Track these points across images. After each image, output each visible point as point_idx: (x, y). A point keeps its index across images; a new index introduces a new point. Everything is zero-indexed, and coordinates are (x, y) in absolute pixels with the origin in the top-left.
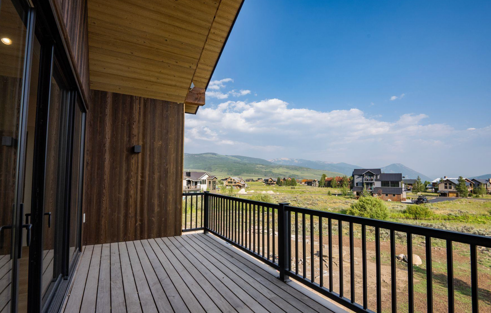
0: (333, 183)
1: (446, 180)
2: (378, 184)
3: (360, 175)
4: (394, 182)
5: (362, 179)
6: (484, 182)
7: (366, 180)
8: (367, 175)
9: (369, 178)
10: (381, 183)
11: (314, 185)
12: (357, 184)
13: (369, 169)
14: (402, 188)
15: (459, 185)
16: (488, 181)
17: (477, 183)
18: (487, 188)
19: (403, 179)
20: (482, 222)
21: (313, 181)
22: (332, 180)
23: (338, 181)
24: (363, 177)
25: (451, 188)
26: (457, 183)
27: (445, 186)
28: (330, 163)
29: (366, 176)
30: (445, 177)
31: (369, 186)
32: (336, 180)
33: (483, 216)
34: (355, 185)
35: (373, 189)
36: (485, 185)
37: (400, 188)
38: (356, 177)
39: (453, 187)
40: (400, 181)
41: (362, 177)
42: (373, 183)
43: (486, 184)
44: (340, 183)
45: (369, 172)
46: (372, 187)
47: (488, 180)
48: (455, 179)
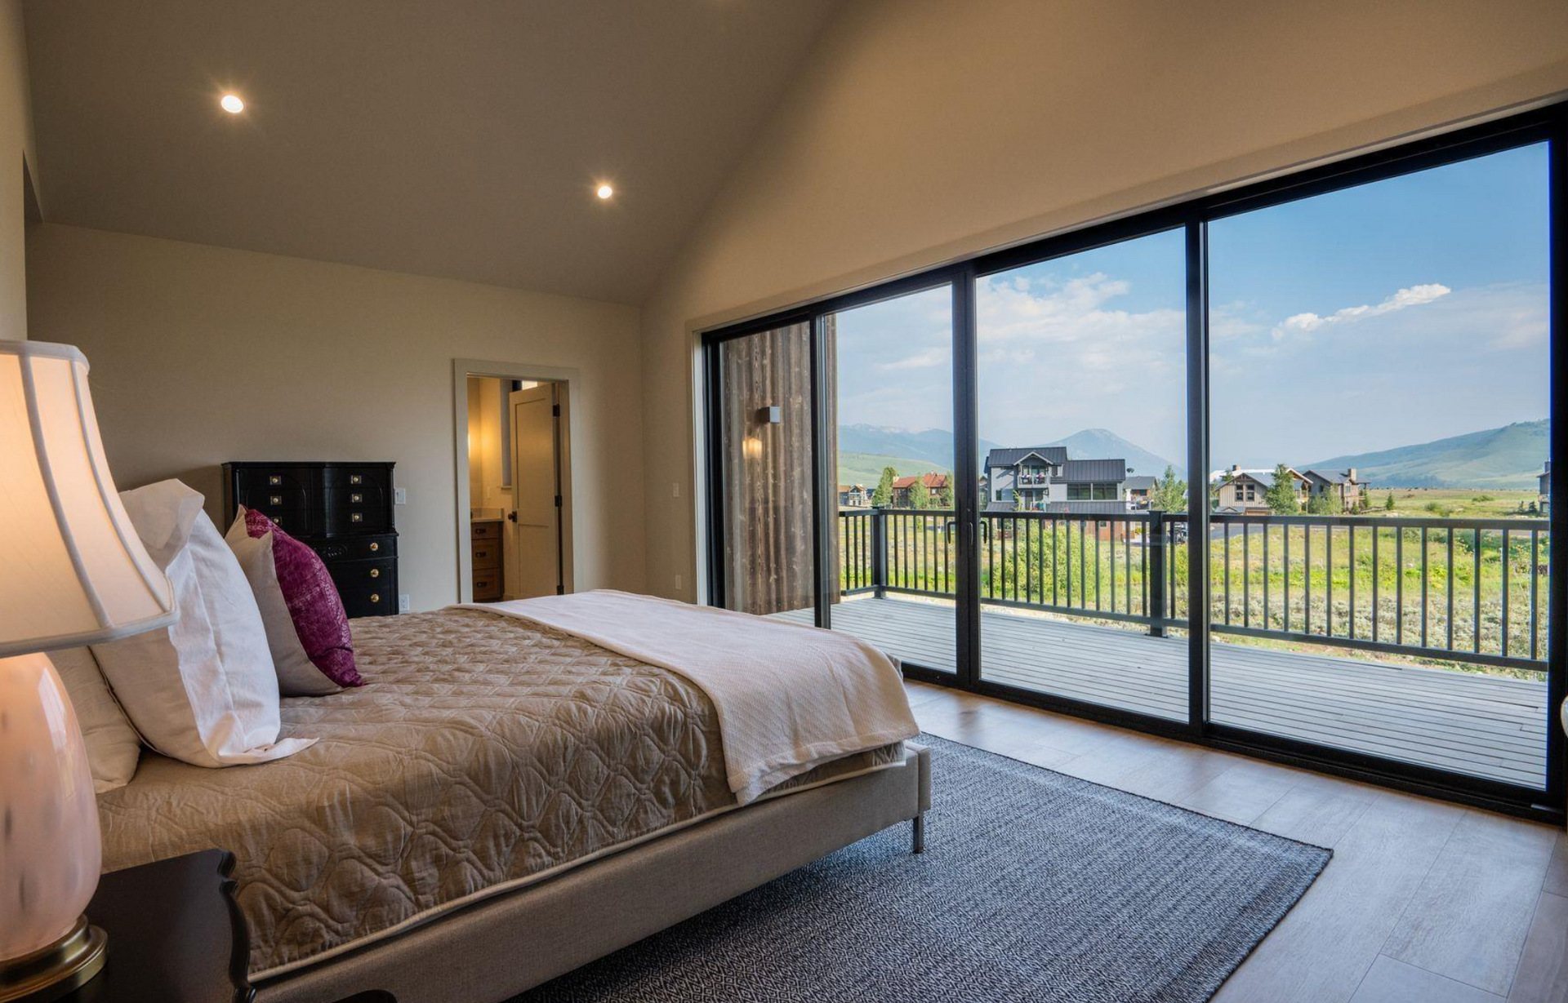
0: (916, 495)
1: (1239, 477)
2: (1057, 494)
3: (1009, 468)
4: (1103, 485)
5: (1012, 478)
6: (1334, 478)
7: (1025, 481)
8: (1028, 467)
9: (1033, 475)
10: (1068, 489)
11: (854, 502)
12: (999, 494)
13: (1032, 449)
14: (1124, 503)
15: (1276, 490)
16: (1346, 476)
17: (1319, 483)
18: (1343, 498)
19: (1128, 475)
20: (1341, 583)
21: (852, 491)
22: (914, 485)
23: (932, 488)
24: (1017, 473)
25: (1251, 498)
26: (1270, 482)
27: (1238, 494)
28: (897, 431)
29: (1026, 471)
30: (1235, 468)
31: (1034, 498)
32: (926, 483)
33: (1343, 570)
34: (994, 499)
35: (1044, 507)
36: (1340, 487)
37: (1120, 502)
38: (996, 472)
39: (1257, 496)
40: (1120, 482)
41: (1012, 473)
42: (1045, 489)
43: (1342, 485)
44: (937, 492)
45: (1033, 458)
46: (1042, 501)
47: (1346, 473)
48: (1264, 471)
